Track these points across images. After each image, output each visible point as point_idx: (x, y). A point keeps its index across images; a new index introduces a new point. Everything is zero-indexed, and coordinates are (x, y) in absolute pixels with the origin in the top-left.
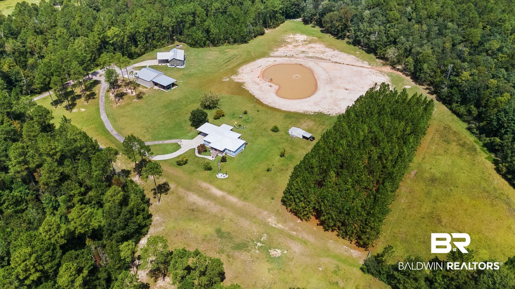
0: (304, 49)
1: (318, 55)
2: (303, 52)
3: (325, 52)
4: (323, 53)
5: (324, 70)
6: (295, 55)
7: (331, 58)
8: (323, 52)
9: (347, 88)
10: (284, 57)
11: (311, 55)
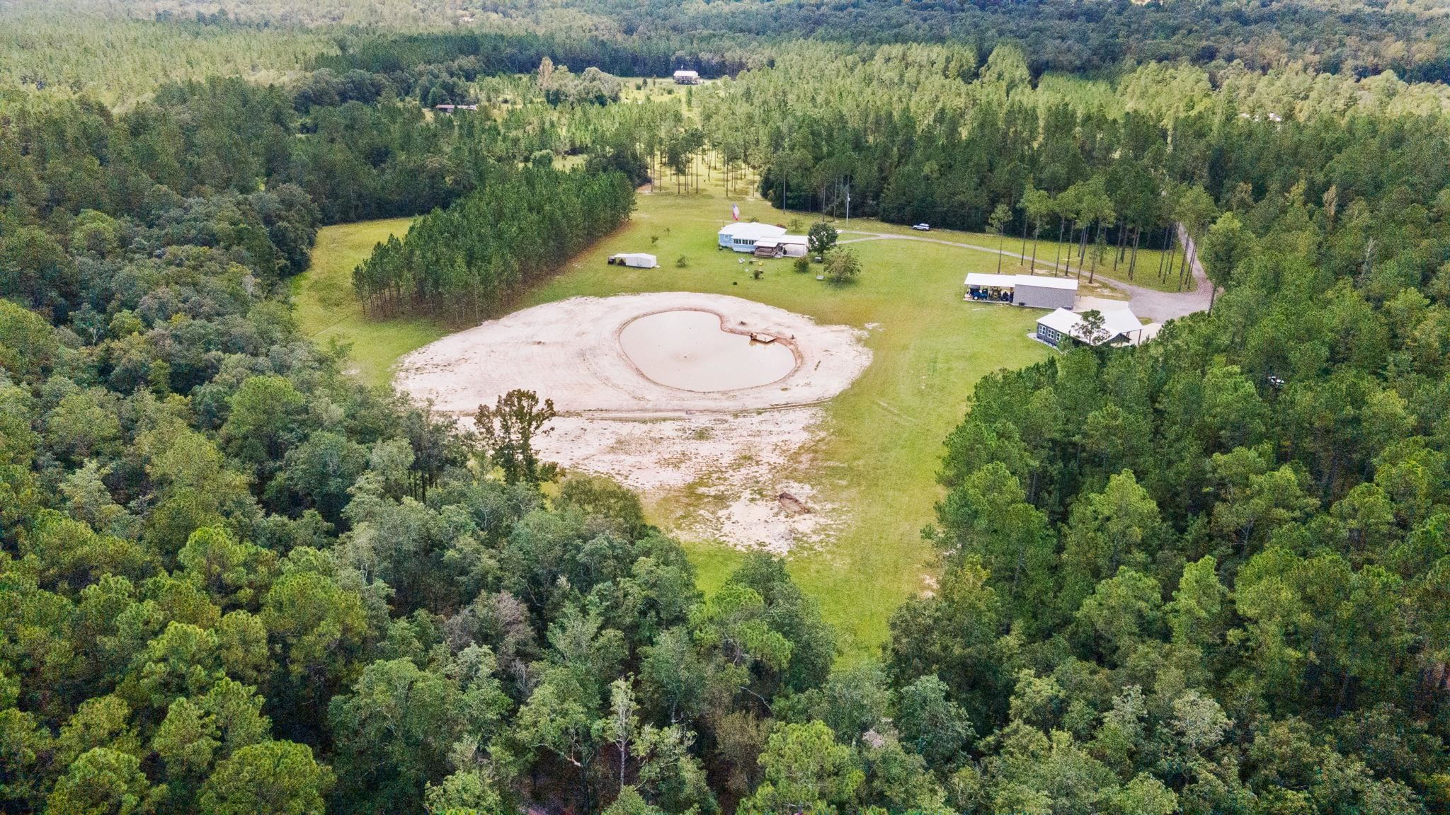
0: (705, 448)
1: (639, 430)
2: (702, 435)
3: (613, 450)
4: (620, 442)
5: (607, 379)
6: (730, 418)
7: (587, 425)
8: (620, 446)
9: (536, 347)
10: (765, 410)
11: (668, 429)
